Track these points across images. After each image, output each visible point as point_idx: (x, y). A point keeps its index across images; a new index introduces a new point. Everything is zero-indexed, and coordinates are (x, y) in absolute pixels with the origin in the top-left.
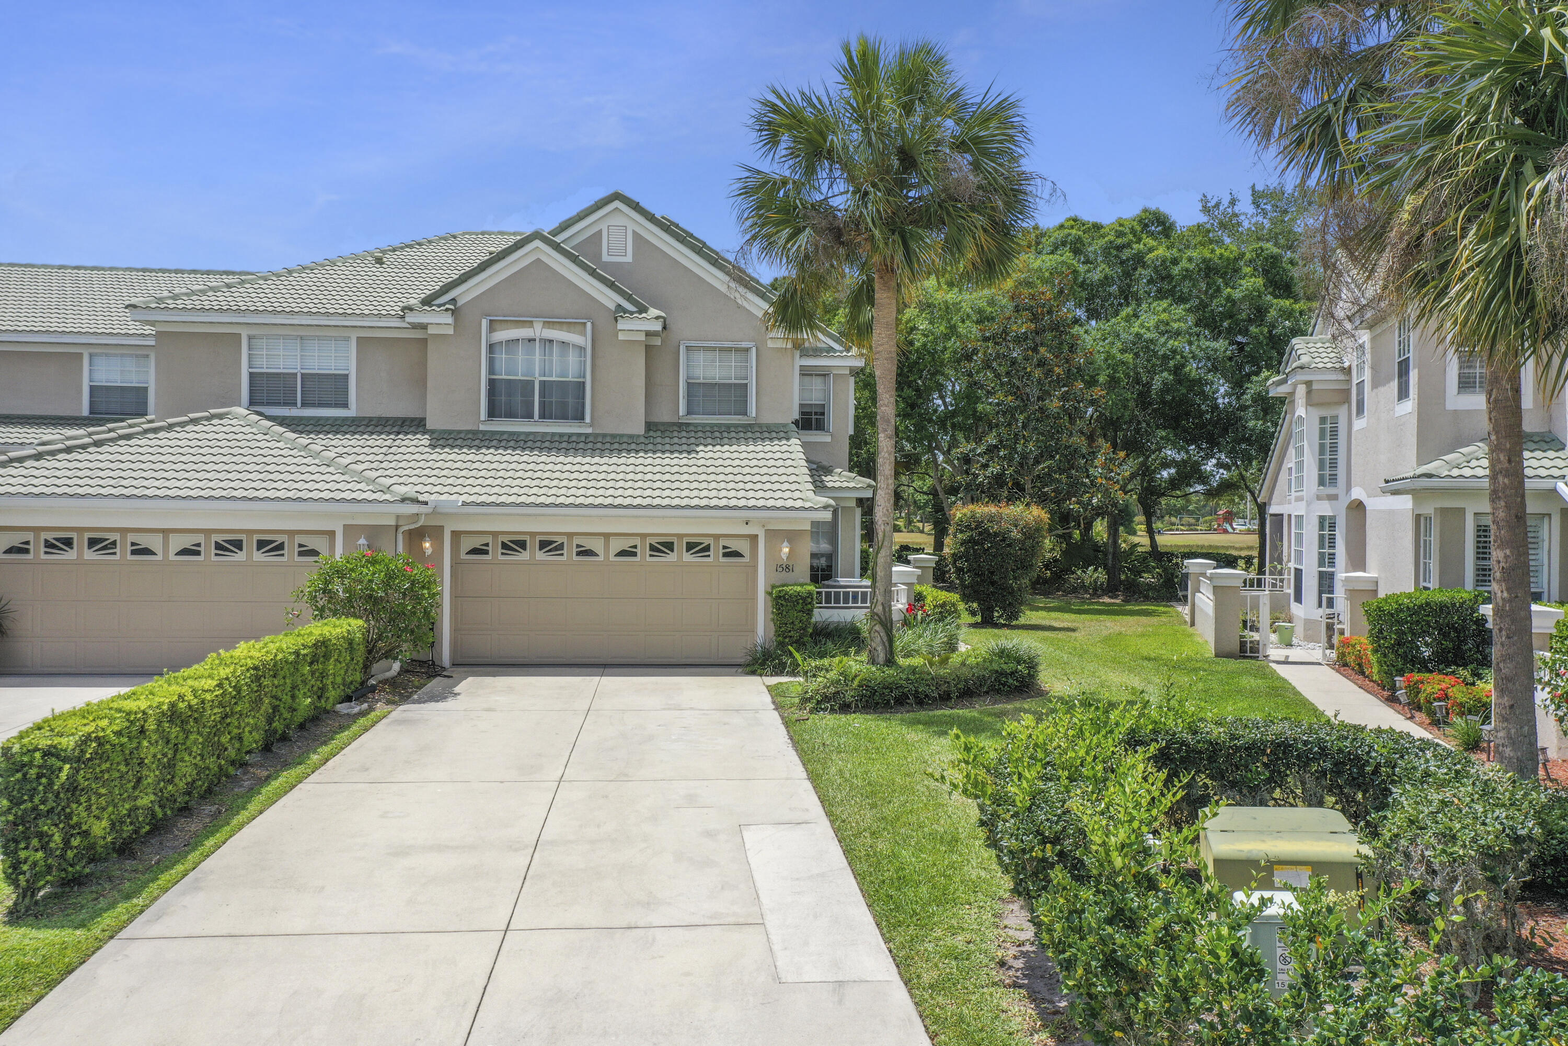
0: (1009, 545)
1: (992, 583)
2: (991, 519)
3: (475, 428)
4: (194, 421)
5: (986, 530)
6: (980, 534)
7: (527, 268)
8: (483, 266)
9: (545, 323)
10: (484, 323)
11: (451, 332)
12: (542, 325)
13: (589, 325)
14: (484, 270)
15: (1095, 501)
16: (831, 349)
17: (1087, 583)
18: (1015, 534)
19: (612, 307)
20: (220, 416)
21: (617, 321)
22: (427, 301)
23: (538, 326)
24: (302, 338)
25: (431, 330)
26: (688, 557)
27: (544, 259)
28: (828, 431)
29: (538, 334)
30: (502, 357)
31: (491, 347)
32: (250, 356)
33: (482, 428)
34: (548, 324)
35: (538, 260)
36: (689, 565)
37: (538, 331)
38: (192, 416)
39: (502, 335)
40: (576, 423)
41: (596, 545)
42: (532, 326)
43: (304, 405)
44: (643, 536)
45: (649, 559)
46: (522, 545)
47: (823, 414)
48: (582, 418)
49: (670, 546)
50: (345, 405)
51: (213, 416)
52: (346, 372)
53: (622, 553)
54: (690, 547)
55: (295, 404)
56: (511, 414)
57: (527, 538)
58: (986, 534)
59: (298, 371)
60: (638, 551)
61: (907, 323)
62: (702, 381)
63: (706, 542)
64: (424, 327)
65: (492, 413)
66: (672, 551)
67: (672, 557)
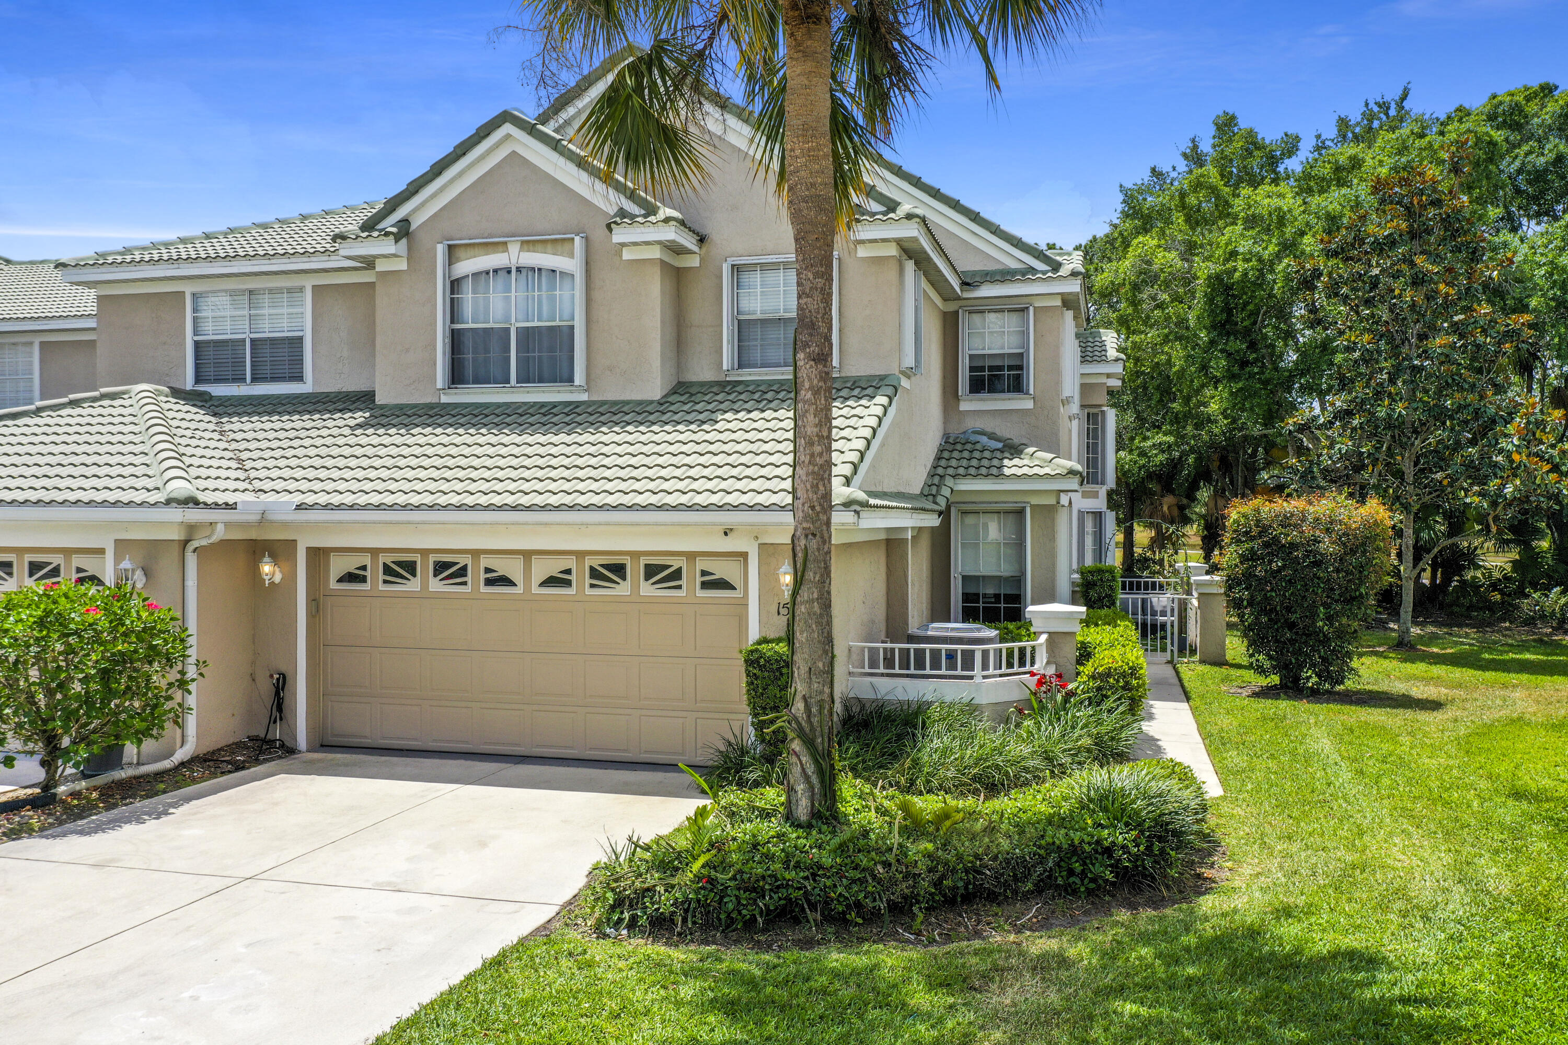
0: (1317, 564)
1: (1292, 626)
2: (1286, 521)
3: (435, 400)
4: (74, 403)
5: (1276, 539)
6: (1266, 545)
7: (499, 165)
8: (438, 169)
9: (523, 242)
10: (440, 249)
11: (403, 265)
12: (518, 245)
13: (577, 239)
14: (439, 173)
15: (1509, 489)
16: (1033, 270)
17: (1548, 611)
18: (1328, 546)
19: (612, 210)
20: (113, 396)
21: (610, 230)
22: (369, 226)
23: (514, 248)
24: (251, 292)
25: (381, 266)
26: (647, 589)
27: (521, 151)
28: (1027, 393)
29: (514, 261)
30: (468, 296)
31: (455, 285)
32: (195, 319)
33: (444, 399)
34: (528, 245)
35: (514, 153)
36: (651, 601)
37: (515, 256)
38: (72, 397)
39: (466, 266)
40: (564, 387)
41: (512, 568)
42: (506, 250)
43: (255, 379)
44: (581, 555)
45: (589, 591)
46: (410, 567)
47: (1020, 368)
48: (571, 380)
49: (619, 570)
50: (299, 378)
51: (104, 396)
52: (300, 334)
53: (551, 581)
54: (651, 571)
55: (243, 380)
56: (481, 379)
57: (418, 558)
58: (1274, 546)
59: (247, 336)
60: (573, 577)
61: (1227, 244)
62: (759, 316)
63: (676, 563)
64: (369, 263)
65: (457, 377)
66: (624, 579)
67: (623, 589)
